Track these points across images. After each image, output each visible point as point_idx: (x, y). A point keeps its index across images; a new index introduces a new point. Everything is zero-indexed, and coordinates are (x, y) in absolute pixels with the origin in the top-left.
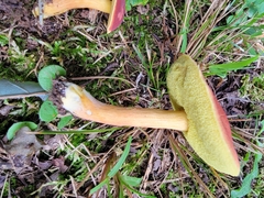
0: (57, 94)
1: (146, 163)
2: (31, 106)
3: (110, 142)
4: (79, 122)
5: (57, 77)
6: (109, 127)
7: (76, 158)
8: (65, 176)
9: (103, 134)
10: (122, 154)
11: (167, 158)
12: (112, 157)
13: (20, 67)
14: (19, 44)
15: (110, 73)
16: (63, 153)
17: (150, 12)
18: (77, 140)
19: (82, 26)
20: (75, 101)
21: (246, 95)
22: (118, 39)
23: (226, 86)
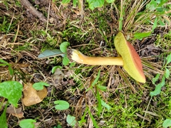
0: (69, 54)
1: (108, 81)
2: (58, 59)
3: (91, 72)
4: (77, 65)
5: (68, 47)
6: (90, 66)
7: (78, 80)
8: (74, 87)
9: (88, 69)
10: (97, 77)
11: (118, 79)
12: (93, 79)
13: (51, 43)
14: (50, 34)
15: (88, 42)
16: (72, 78)
17: (105, 9)
18: (77, 72)
19: (73, 22)
20: (76, 56)
21: (158, 45)
22: (90, 25)
23: (148, 41)
